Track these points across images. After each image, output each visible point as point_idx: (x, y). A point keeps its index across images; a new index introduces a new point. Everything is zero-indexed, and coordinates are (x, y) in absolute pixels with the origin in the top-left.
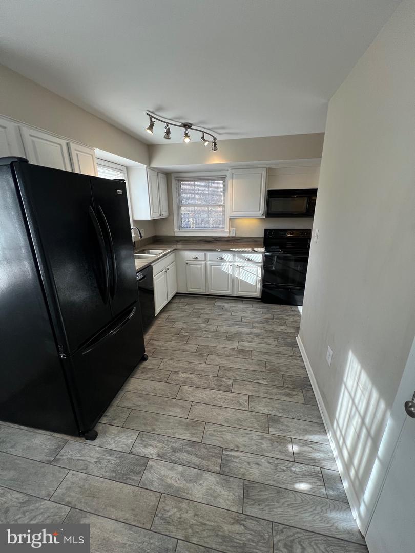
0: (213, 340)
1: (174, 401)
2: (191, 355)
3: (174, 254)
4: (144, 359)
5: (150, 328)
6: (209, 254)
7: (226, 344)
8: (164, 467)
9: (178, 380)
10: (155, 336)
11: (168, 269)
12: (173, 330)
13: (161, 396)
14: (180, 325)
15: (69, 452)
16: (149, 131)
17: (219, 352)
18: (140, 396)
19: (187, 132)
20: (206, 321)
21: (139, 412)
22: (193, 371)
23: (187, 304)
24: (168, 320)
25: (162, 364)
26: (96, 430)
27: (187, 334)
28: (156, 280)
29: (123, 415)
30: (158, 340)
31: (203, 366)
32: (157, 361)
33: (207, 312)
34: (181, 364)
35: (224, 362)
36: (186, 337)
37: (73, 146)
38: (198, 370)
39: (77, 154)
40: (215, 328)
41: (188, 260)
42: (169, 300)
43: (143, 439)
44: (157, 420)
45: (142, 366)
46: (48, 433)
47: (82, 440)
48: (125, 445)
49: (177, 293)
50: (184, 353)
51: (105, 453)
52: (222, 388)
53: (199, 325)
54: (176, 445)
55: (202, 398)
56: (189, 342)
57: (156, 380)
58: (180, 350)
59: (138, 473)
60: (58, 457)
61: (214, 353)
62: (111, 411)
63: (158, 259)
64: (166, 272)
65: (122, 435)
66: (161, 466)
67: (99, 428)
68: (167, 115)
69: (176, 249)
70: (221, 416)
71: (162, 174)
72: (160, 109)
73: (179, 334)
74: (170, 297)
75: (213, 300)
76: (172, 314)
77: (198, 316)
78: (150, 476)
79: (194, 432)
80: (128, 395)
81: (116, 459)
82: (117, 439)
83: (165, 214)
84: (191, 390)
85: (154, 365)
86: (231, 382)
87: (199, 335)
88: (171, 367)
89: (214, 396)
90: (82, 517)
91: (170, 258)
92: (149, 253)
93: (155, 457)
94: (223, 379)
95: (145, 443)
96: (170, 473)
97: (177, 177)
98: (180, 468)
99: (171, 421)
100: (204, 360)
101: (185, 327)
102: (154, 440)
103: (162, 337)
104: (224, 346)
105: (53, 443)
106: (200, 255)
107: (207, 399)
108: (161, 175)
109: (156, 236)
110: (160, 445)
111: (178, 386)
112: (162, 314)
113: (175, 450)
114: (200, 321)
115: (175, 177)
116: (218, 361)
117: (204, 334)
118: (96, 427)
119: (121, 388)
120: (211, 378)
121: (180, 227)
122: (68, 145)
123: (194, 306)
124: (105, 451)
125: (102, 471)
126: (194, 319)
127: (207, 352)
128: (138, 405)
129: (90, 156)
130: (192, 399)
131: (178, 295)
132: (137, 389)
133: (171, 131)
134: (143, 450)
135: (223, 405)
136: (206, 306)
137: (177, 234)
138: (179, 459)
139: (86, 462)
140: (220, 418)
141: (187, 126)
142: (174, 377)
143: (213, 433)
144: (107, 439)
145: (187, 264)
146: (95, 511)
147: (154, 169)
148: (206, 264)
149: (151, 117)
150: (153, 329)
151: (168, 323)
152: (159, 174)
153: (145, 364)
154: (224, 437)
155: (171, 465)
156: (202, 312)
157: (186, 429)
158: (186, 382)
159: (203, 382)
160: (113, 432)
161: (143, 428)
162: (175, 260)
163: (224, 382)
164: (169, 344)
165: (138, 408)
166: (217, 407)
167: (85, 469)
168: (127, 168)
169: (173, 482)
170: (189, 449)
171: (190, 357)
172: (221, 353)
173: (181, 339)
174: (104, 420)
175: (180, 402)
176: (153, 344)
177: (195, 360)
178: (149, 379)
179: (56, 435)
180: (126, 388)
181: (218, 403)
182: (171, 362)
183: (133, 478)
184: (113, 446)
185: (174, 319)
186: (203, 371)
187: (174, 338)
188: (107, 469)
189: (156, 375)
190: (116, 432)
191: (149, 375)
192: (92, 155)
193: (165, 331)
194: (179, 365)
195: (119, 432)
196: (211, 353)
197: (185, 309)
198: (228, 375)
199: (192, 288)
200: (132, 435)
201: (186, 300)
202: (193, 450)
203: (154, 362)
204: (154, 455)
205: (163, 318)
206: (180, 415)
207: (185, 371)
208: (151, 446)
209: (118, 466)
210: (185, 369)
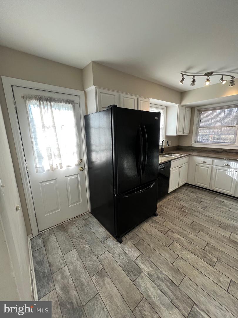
0: (207, 222)
1: (166, 248)
2: (186, 225)
3: (188, 158)
4: (156, 215)
5: (164, 199)
6: (216, 161)
7: (218, 230)
8: (150, 283)
9: (173, 237)
10: (165, 205)
11: (182, 166)
12: (177, 205)
13: (159, 240)
14: (183, 203)
15: (109, 242)
16: (181, 83)
17: (210, 233)
18: (148, 234)
19: (208, 78)
20: (205, 208)
21: (145, 243)
22: (185, 237)
23: (192, 192)
24: (176, 198)
25: (165, 222)
26: (122, 239)
27: (186, 211)
28: (173, 171)
29: (136, 239)
30: (166, 207)
31: (193, 236)
32: (162, 219)
33: (207, 202)
34: (178, 228)
35: (213, 242)
36: (186, 212)
37: (140, 99)
38: (189, 238)
39: (141, 102)
40: (210, 214)
41: (197, 163)
42: (180, 186)
43: (143, 258)
44: (153, 253)
45: (153, 218)
46: (105, 229)
47: (115, 240)
48: (133, 256)
49: (186, 183)
50: (182, 222)
51: (122, 253)
52: (206, 259)
53: (198, 208)
54: (160, 276)
55: (187, 257)
56: (187, 216)
57: (159, 230)
58: (179, 219)
59: (135, 275)
60: (105, 241)
61: (205, 232)
62: (131, 234)
63: (176, 159)
64: (180, 168)
65: (133, 249)
66: (148, 281)
67: (124, 239)
68: (194, 71)
69: (190, 155)
70: (200, 279)
71: (189, 109)
72: (189, 68)
73: (181, 209)
74: (181, 184)
75: (215, 195)
76: (180, 195)
77: (199, 202)
78: (140, 281)
79: (175, 275)
80: (142, 230)
81: (127, 259)
82: (130, 249)
83: (187, 133)
84: (180, 247)
85: (160, 220)
86: (216, 260)
87: (196, 215)
88: (170, 227)
89: (196, 261)
90: (106, 276)
91: (185, 159)
92: (171, 155)
93: (146, 273)
94: (207, 253)
95: (143, 261)
96: (152, 289)
97: (199, 109)
98: (159, 292)
99: (161, 259)
100: (196, 233)
101: (187, 206)
102: (149, 263)
103: (169, 207)
104: (216, 230)
105: (105, 234)
106: (209, 161)
107: (191, 261)
108: (187, 109)
109: (178, 146)
110: (151, 269)
111: (172, 241)
112: (173, 193)
113: (159, 278)
114: (199, 206)
115: (198, 109)
116: (207, 238)
117: (200, 216)
118: (122, 237)
119: (139, 225)
120: (198, 248)
121: (196, 141)
122: (138, 99)
123: (198, 195)
124: (123, 252)
125: (119, 261)
126: (194, 203)
127: (199, 228)
128: (145, 239)
129: (147, 102)
130: (179, 254)
131: (186, 185)
132: (147, 230)
133: (196, 80)
134: (141, 265)
135: (203, 272)
136: (207, 198)
137: (193, 146)
138: (160, 285)
139: (114, 251)
140: (197, 279)
141: (208, 74)
142: (170, 233)
143: (189, 286)
144: (126, 246)
145: (197, 165)
146: (112, 278)
147: (183, 106)
148: (212, 168)
149: (183, 75)
150: (165, 200)
151: (175, 200)
152: (187, 108)
153: (155, 218)
154: (198, 295)
155: (154, 285)
156: (203, 200)
157: (169, 270)
158: (178, 241)
159: (190, 247)
160: (129, 245)
161: (144, 253)
162: (188, 162)
163: (209, 256)
164: (173, 213)
165: (145, 240)
166: (197, 271)
167: (113, 254)
168: (167, 107)
169: (152, 296)
170: (169, 284)
171: (185, 226)
172: (212, 234)
173: (182, 213)
174: (127, 236)
175: (170, 251)
176: (163, 209)
177: (189, 230)
178: (155, 227)
179: (107, 231)
180: (141, 226)
181: (199, 268)
182: (171, 224)
183: (132, 276)
184: (127, 252)
185: (181, 199)
186: (193, 240)
187: (177, 210)
188: (122, 262)
189: (159, 227)
190: (131, 246)
191: (156, 225)
192: (148, 102)
193: (172, 204)
194: (175, 228)
195: (132, 247)
196: (203, 231)
197: (190, 195)
198: (213, 253)
199: (198, 182)
200: (137, 252)
201: (192, 189)
202: (171, 286)
203: (161, 219)
204: (146, 272)
205: (173, 196)
206: (168, 259)
207: (180, 234)
208: (145, 265)
209: (127, 264)
210: (180, 232)
